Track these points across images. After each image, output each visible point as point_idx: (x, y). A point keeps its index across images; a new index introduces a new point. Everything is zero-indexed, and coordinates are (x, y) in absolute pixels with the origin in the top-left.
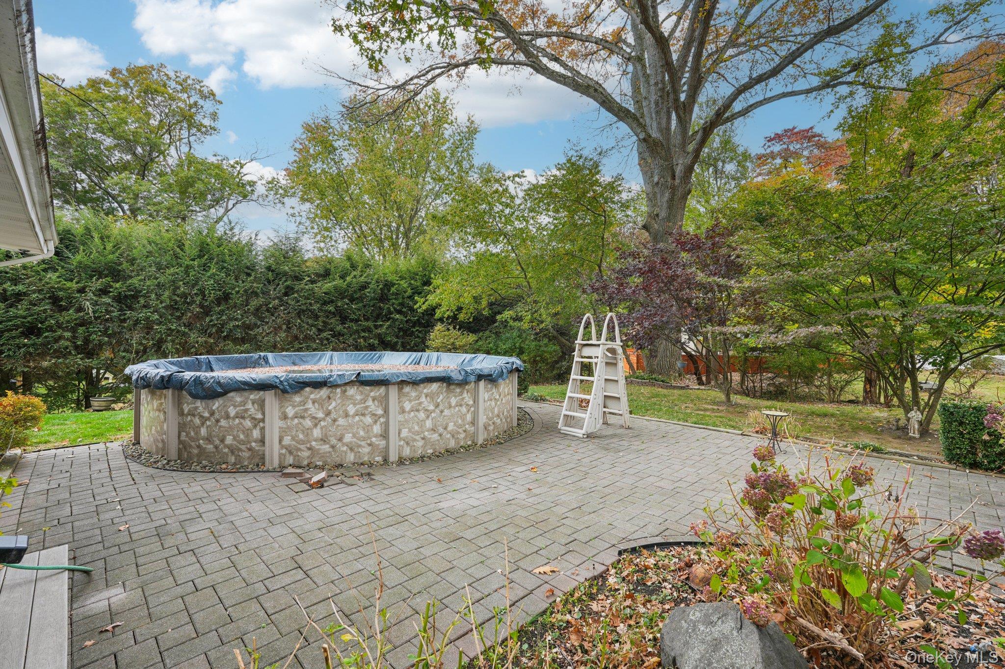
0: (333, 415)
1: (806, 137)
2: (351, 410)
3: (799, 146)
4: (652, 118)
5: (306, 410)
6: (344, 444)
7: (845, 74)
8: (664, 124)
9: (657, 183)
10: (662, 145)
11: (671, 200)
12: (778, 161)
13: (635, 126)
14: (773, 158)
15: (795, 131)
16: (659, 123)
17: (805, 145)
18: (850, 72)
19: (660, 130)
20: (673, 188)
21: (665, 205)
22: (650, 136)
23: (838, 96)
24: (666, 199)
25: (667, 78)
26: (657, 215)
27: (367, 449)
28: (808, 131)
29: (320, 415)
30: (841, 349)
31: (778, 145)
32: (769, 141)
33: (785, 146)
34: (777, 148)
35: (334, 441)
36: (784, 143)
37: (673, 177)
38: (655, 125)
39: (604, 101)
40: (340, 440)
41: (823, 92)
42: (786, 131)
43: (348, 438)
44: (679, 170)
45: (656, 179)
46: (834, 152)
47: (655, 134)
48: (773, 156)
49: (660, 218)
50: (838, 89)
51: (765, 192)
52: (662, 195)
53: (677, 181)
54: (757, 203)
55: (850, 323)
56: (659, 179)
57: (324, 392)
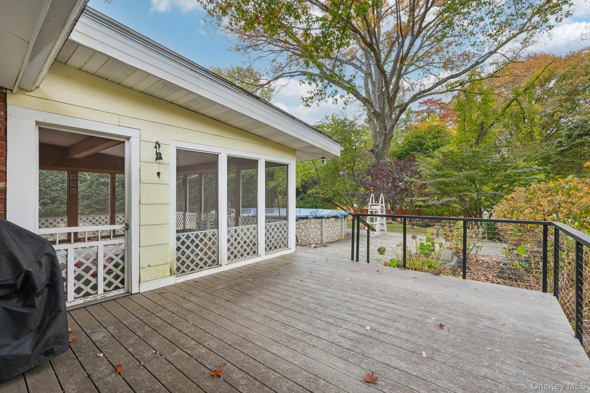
0: (307, 228)
1: (438, 104)
2: (312, 226)
3: (434, 107)
4: (376, 102)
5: (300, 226)
6: (311, 238)
7: (457, 86)
8: (382, 106)
9: (379, 132)
10: (381, 115)
11: (385, 140)
12: (425, 114)
13: (369, 106)
14: (423, 113)
15: (433, 100)
16: (380, 105)
17: (437, 107)
18: (458, 86)
19: (380, 108)
20: (386, 135)
21: (382, 142)
22: (376, 111)
23: (454, 95)
24: (382, 139)
25: (384, 84)
26: (378, 146)
27: (316, 239)
28: (438, 101)
29: (304, 228)
30: (455, 206)
31: (425, 106)
32: (421, 104)
33: (428, 107)
34: (424, 108)
35: (308, 237)
36: (428, 105)
37: (386, 130)
38: (378, 106)
39: (356, 95)
40: (309, 236)
41: (448, 93)
42: (429, 100)
43: (312, 236)
44: (388, 127)
45: (378, 130)
46: (450, 112)
47: (378, 110)
48: (423, 112)
49: (379, 147)
50: (453, 92)
51: (421, 132)
52: (381, 137)
53: (388, 132)
54: (417, 137)
55: (460, 196)
56: (380, 130)
57: (305, 221)
